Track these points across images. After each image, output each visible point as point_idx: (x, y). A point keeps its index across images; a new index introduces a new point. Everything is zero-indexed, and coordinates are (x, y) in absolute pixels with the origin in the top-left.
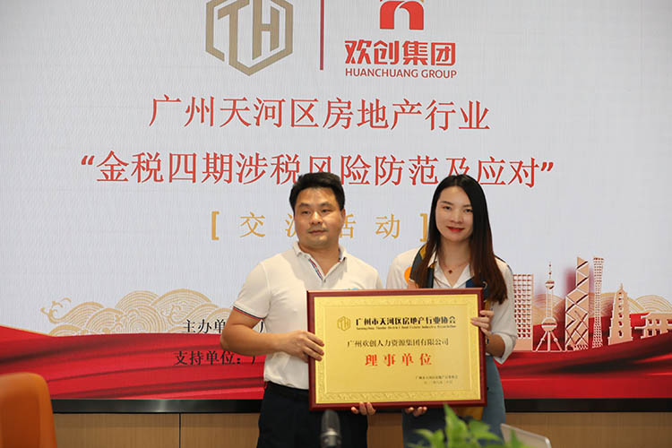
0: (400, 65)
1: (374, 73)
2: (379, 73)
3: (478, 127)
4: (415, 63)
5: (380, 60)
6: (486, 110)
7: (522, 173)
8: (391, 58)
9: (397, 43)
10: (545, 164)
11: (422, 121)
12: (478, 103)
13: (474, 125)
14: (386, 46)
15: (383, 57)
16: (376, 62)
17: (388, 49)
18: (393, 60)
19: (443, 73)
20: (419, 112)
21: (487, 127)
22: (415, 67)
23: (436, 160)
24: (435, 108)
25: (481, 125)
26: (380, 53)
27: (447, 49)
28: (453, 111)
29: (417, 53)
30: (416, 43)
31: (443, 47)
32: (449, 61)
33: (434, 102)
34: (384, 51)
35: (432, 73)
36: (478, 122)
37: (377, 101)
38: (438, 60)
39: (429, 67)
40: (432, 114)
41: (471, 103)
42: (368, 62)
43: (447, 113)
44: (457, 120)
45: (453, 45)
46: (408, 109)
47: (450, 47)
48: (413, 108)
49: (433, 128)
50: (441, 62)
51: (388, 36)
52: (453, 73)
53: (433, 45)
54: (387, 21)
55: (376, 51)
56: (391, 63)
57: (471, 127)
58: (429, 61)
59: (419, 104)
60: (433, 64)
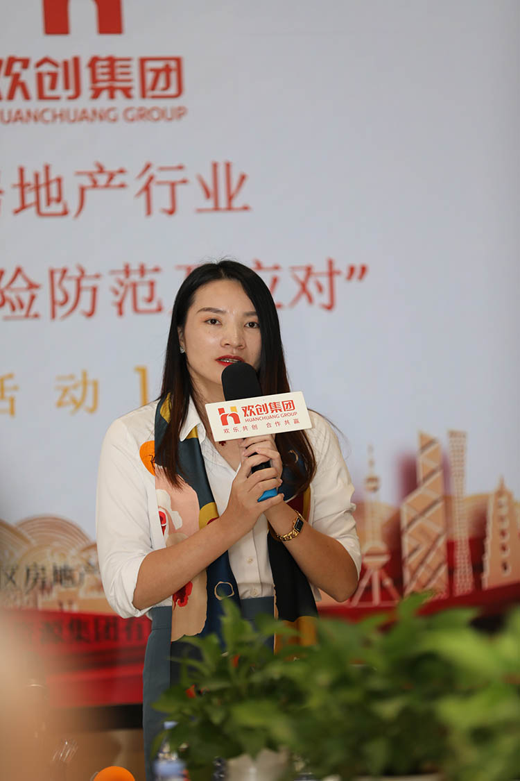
0: (85, 101)
1: (37, 117)
2: (48, 116)
3: (230, 208)
4: (112, 96)
5: (48, 93)
6: (243, 178)
7: (312, 287)
8: (67, 87)
9: (76, 60)
10: (352, 270)
11: (130, 199)
12: (228, 166)
13: (223, 203)
14: (55, 64)
15: (53, 86)
16: (41, 96)
17: (60, 71)
18: (71, 92)
19: (163, 113)
20: (122, 186)
21: (246, 208)
22: (111, 104)
23: (157, 270)
24: (151, 178)
25: (237, 203)
26: (47, 80)
27: (167, 70)
28: (184, 182)
29: (113, 79)
30: (112, 60)
31: (160, 65)
32: (173, 90)
33: (148, 167)
34: (54, 76)
35: (143, 115)
36: (230, 198)
37: (47, 168)
38: (153, 88)
39: (137, 102)
40: (147, 188)
41: (215, 166)
42: (27, 96)
43: (173, 185)
44: (191, 196)
45: (178, 60)
46: (102, 179)
47: (173, 64)
48: (111, 176)
49: (149, 212)
50: (157, 92)
51: (60, 48)
52: (180, 113)
53: (143, 61)
54: (56, 21)
55: (40, 77)
56: (70, 98)
57: (216, 208)
58: (136, 92)
59: (121, 171)
60: (144, 95)
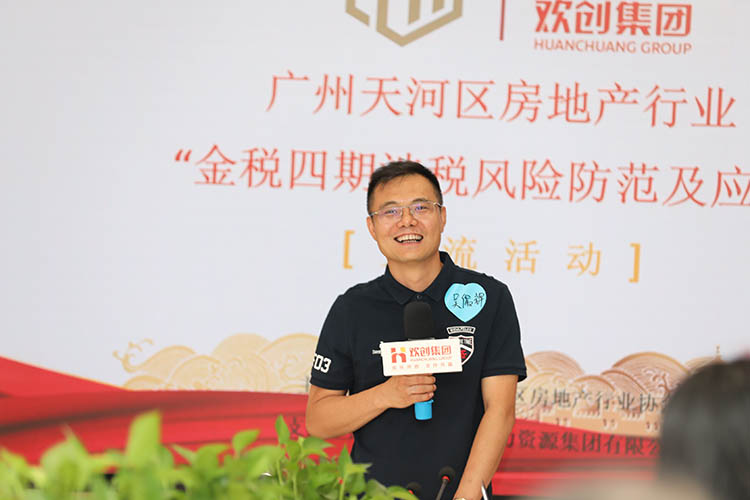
0: (612, 36)
1: (573, 46)
2: (582, 46)
3: (719, 124)
4: (633, 32)
5: (583, 27)
6: (732, 101)
8: (599, 24)
9: (608, 5)
11: (640, 113)
12: (721, 91)
13: (714, 120)
14: (592, 7)
15: (588, 23)
16: (578, 30)
17: (595, 12)
18: (602, 28)
19: (672, 48)
20: (635, 102)
21: (732, 125)
22: (633, 38)
23: (656, 169)
24: (658, 97)
25: (723, 122)
26: (584, 18)
27: (679, 14)
28: (685, 101)
29: (635, 18)
30: (636, 5)
31: (674, 10)
32: (682, 30)
33: (657, 88)
34: (589, 16)
35: (656, 48)
36: (720, 117)
37: (577, 85)
38: (667, 27)
40: (654, 105)
41: (710, 90)
42: (567, 30)
43: (674, 104)
44: (688, 113)
45: (689, 8)
46: (619, 96)
47: (684, 10)
48: (626, 94)
49: (653, 123)
50: (670, 31)
52: (686, 48)
53: (660, 7)
55: (579, 15)
56: (600, 33)
57: (708, 124)
58: (652, 30)
59: (635, 91)
60: (658, 33)
